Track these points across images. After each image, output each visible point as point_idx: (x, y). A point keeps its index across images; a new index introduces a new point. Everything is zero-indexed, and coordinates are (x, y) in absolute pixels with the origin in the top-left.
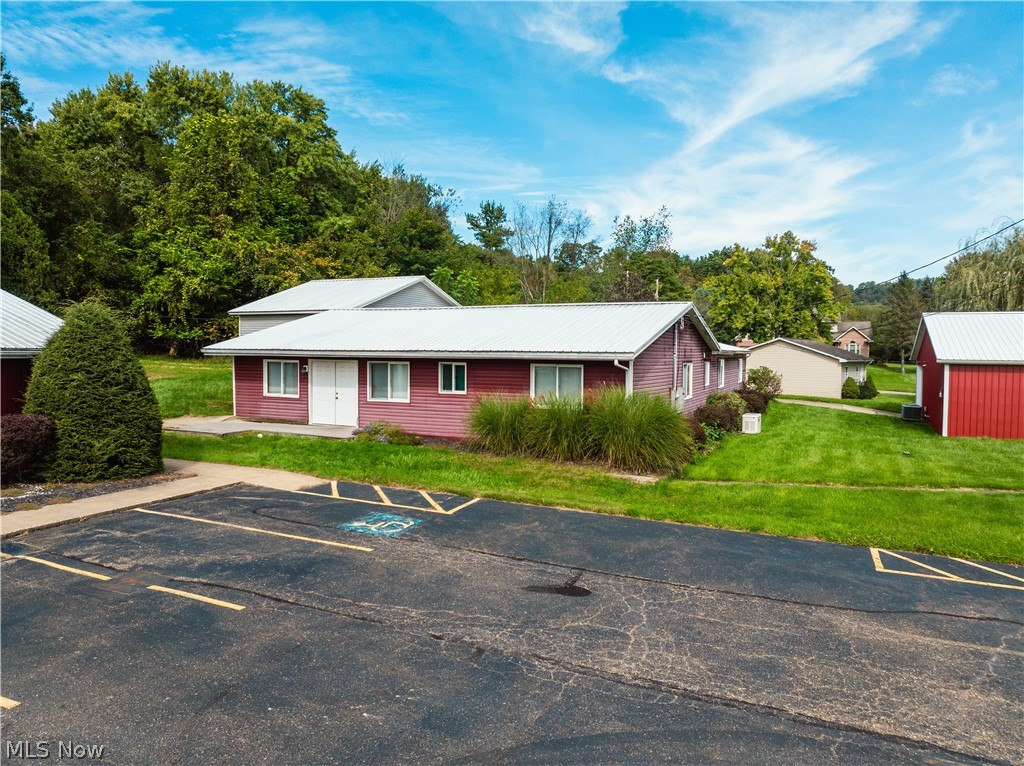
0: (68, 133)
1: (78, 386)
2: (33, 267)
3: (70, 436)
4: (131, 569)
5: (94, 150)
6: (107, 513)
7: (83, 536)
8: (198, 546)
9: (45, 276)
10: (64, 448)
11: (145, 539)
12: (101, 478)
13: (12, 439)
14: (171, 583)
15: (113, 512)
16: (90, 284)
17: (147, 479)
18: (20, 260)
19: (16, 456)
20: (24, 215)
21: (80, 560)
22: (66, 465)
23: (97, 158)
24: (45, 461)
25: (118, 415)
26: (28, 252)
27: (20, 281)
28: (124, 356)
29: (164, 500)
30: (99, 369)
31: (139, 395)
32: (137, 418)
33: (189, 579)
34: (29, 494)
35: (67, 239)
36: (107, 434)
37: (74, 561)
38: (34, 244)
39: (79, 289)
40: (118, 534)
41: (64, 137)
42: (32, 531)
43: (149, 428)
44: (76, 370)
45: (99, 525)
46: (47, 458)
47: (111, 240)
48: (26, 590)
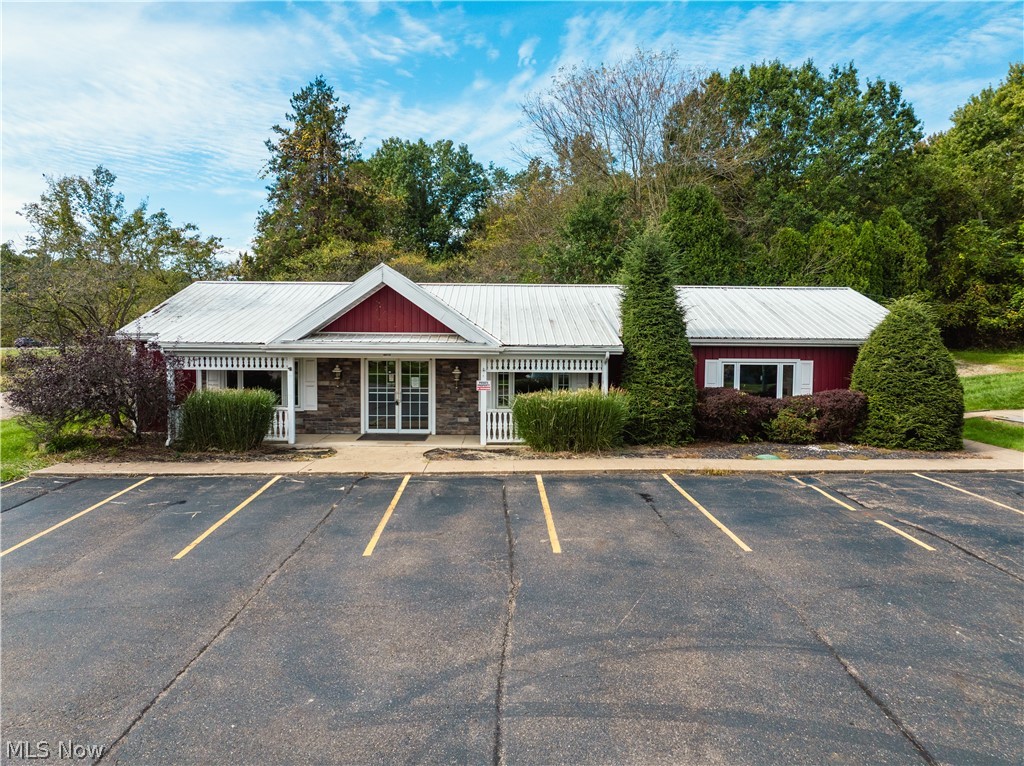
0: (963, 138)
1: (887, 369)
2: (911, 270)
3: (878, 409)
4: (874, 508)
5: (987, 148)
6: (888, 471)
7: (859, 482)
8: (939, 505)
9: (921, 277)
10: (873, 419)
11: (900, 493)
12: (899, 446)
13: (834, 407)
14: (895, 523)
15: (893, 471)
16: (970, 281)
17: (941, 454)
18: (901, 266)
19: (836, 420)
20: (906, 225)
21: (845, 496)
22: (873, 432)
23: (990, 156)
24: (858, 428)
25: (919, 395)
26: (907, 257)
27: (899, 284)
28: (931, 345)
29: (943, 471)
30: (906, 356)
31: (941, 380)
32: (935, 399)
33: (910, 523)
34: (842, 449)
35: (950, 241)
36: (907, 411)
37: (842, 496)
38: (913, 249)
39: (960, 286)
40: (884, 486)
41: (960, 143)
42: (827, 472)
43: (948, 409)
44: (887, 356)
45: (877, 479)
46: (860, 425)
47: (996, 235)
48: (798, 502)
